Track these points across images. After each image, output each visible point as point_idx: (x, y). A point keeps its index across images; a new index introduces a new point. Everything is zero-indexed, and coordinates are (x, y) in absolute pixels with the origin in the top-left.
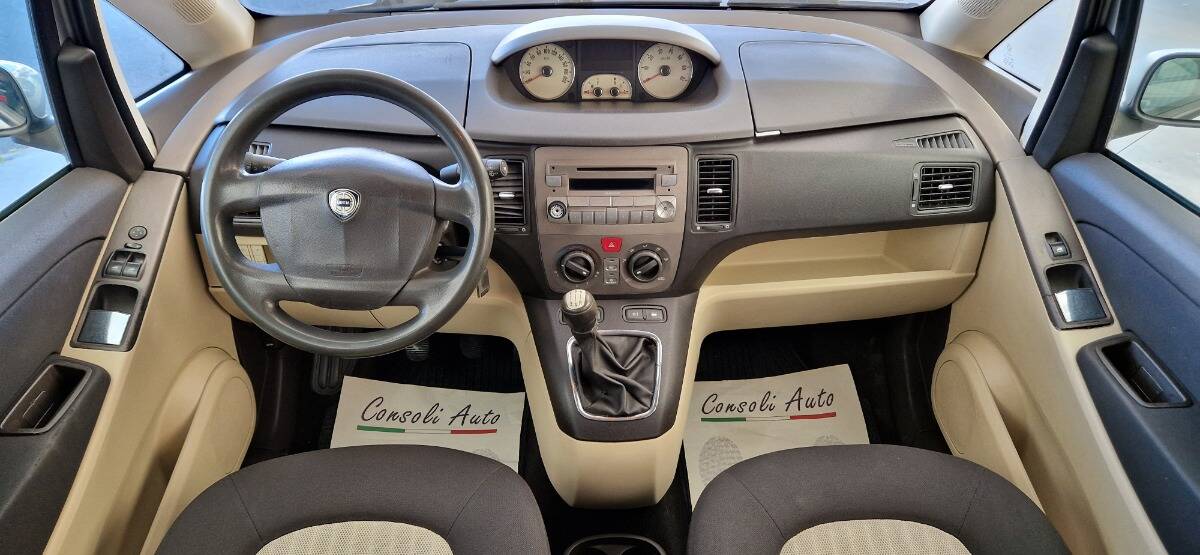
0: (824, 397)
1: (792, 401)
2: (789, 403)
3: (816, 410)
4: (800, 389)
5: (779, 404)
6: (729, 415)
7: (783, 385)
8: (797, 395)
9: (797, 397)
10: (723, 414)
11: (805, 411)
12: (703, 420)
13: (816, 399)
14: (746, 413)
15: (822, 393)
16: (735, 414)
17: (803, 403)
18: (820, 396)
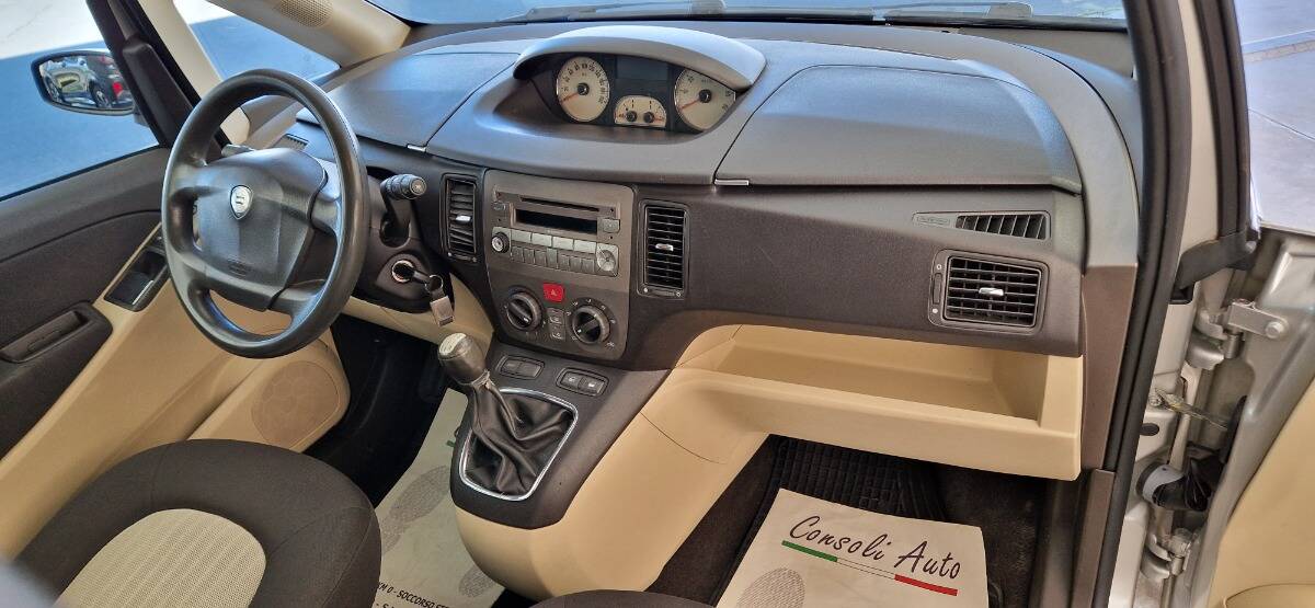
0: (950, 565)
1: (909, 556)
2: (904, 558)
3: (935, 579)
4: (924, 544)
5: (891, 554)
6: (822, 548)
7: (905, 532)
8: (920, 550)
9: (917, 553)
10: (813, 545)
11: (919, 575)
12: (785, 543)
13: (939, 565)
14: (842, 553)
15: (948, 559)
16: (828, 550)
17: (922, 563)
18: (945, 561)
